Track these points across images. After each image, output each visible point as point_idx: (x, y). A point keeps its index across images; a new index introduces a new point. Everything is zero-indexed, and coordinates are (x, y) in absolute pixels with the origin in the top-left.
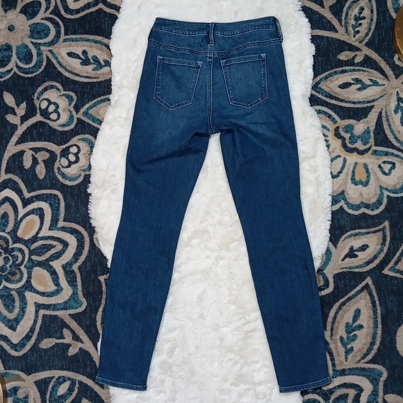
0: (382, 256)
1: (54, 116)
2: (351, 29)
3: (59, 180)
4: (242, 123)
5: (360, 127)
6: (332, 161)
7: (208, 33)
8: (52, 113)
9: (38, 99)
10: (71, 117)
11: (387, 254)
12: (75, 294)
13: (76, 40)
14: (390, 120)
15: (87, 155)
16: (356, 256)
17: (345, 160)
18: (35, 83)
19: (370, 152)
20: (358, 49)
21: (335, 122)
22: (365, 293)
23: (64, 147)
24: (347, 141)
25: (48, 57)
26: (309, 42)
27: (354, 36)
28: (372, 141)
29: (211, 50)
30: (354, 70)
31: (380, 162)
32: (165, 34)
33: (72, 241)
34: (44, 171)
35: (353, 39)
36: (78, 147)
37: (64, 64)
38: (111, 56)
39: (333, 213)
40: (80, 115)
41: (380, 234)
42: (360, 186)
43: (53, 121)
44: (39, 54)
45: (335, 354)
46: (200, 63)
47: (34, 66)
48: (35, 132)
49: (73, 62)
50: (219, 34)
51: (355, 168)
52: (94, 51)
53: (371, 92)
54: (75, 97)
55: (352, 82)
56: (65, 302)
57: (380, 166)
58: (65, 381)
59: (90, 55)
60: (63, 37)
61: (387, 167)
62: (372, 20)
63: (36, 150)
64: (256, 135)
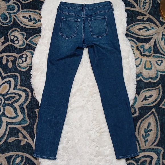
0: (159, 99)
1: (16, 42)
2: (142, 7)
3: (18, 69)
4: (97, 43)
5: (147, 46)
6: (136, 60)
7: (82, 8)
8: (15, 41)
9: (10, 35)
10: (24, 43)
11: (161, 99)
12: (24, 118)
13: (26, 11)
14: (160, 43)
15: (30, 58)
16: (148, 100)
17: (141, 60)
18: (8, 29)
19: (152, 56)
20: (145, 15)
21: (137, 44)
22: (152, 115)
23: (20, 55)
24: (142, 52)
25: (14, 18)
26: (125, 11)
27: (143, 10)
28: (152, 52)
29: (84, 15)
30: (144, 23)
31: (156, 60)
32: (64, 8)
33: (23, 95)
34: (11, 65)
35: (143, 11)
36: (27, 55)
37: (21, 21)
38: (41, 17)
39: (137, 81)
40: (28, 42)
41: (158, 90)
42: (148, 70)
43: (16, 44)
44: (11, 17)
45: (140, 142)
46: (79, 20)
47: (8, 22)
48: (8, 49)
49: (25, 20)
50: (87, 8)
51: (146, 62)
52: (34, 16)
53: (151, 32)
54: (25, 34)
55: (143, 28)
56: (20, 121)
57: (156, 62)
58: (19, 157)
59: (32, 18)
60: (21, 10)
61: (159, 62)
62: (150, 3)
63: (8, 56)
64: (103, 48)
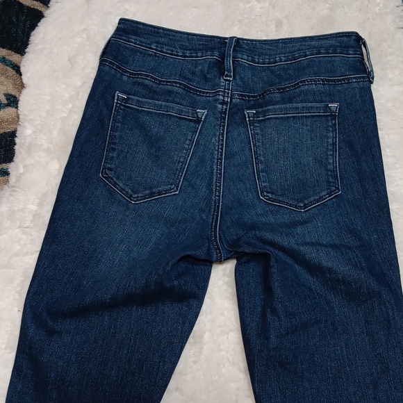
4: (287, 242)
7: (223, 56)
29: (227, 89)
32: (134, 51)
38: (22, 86)
46: (202, 113)
50: (244, 59)
64: (315, 269)
